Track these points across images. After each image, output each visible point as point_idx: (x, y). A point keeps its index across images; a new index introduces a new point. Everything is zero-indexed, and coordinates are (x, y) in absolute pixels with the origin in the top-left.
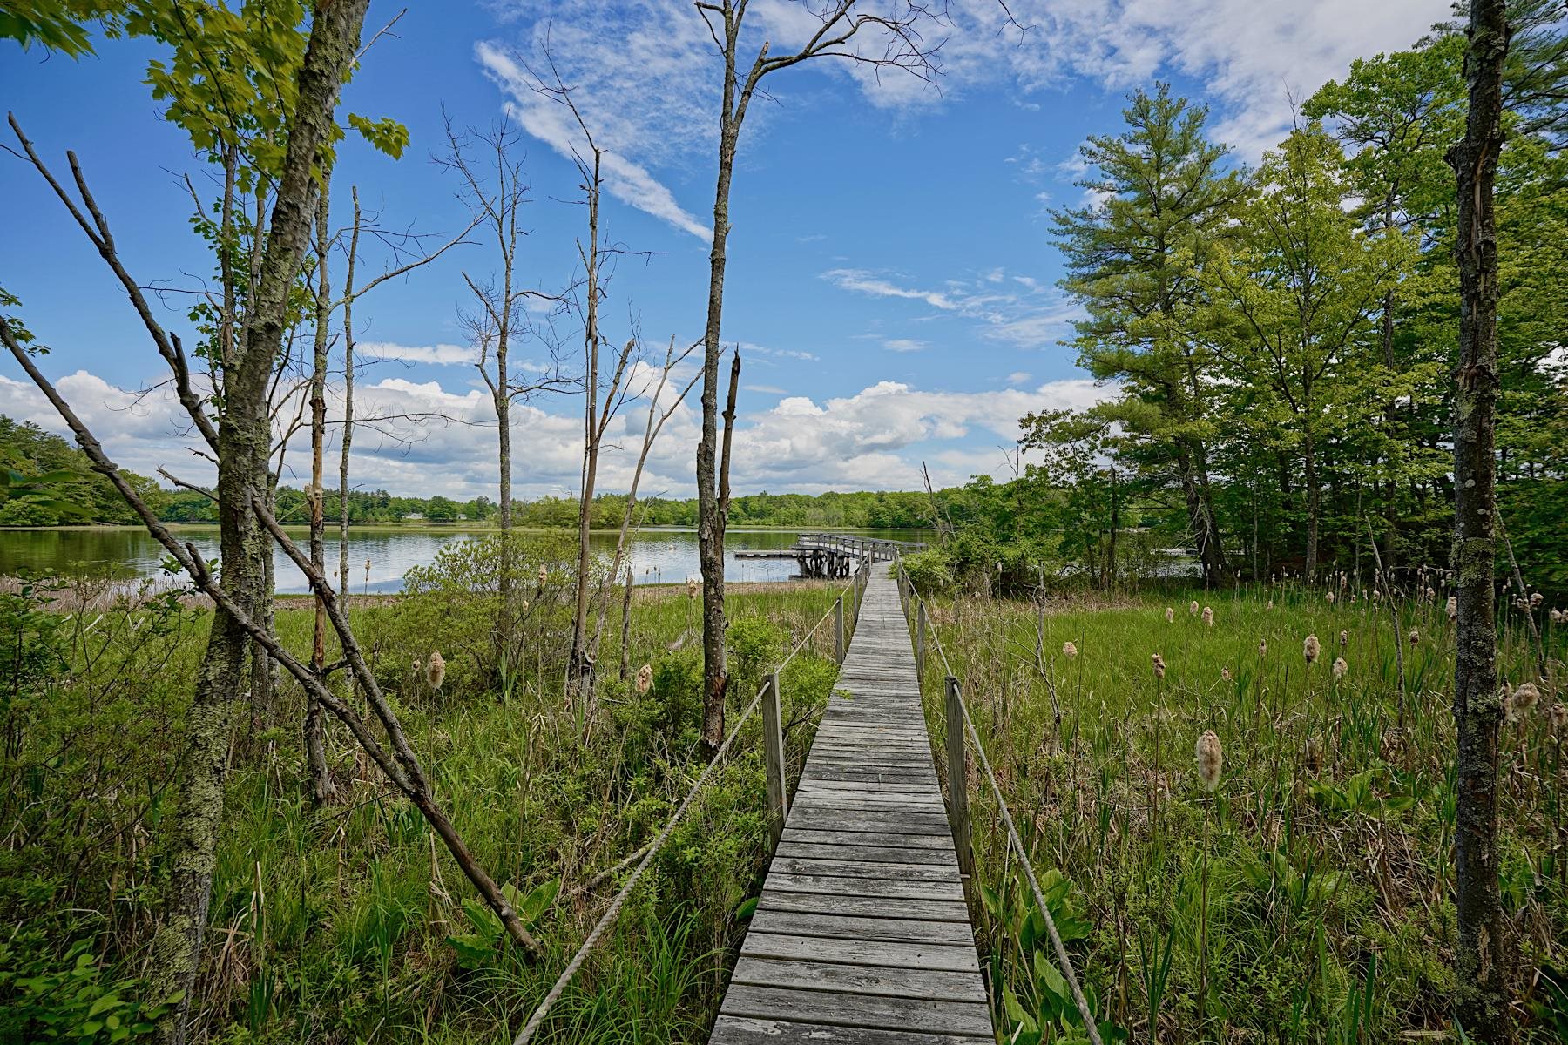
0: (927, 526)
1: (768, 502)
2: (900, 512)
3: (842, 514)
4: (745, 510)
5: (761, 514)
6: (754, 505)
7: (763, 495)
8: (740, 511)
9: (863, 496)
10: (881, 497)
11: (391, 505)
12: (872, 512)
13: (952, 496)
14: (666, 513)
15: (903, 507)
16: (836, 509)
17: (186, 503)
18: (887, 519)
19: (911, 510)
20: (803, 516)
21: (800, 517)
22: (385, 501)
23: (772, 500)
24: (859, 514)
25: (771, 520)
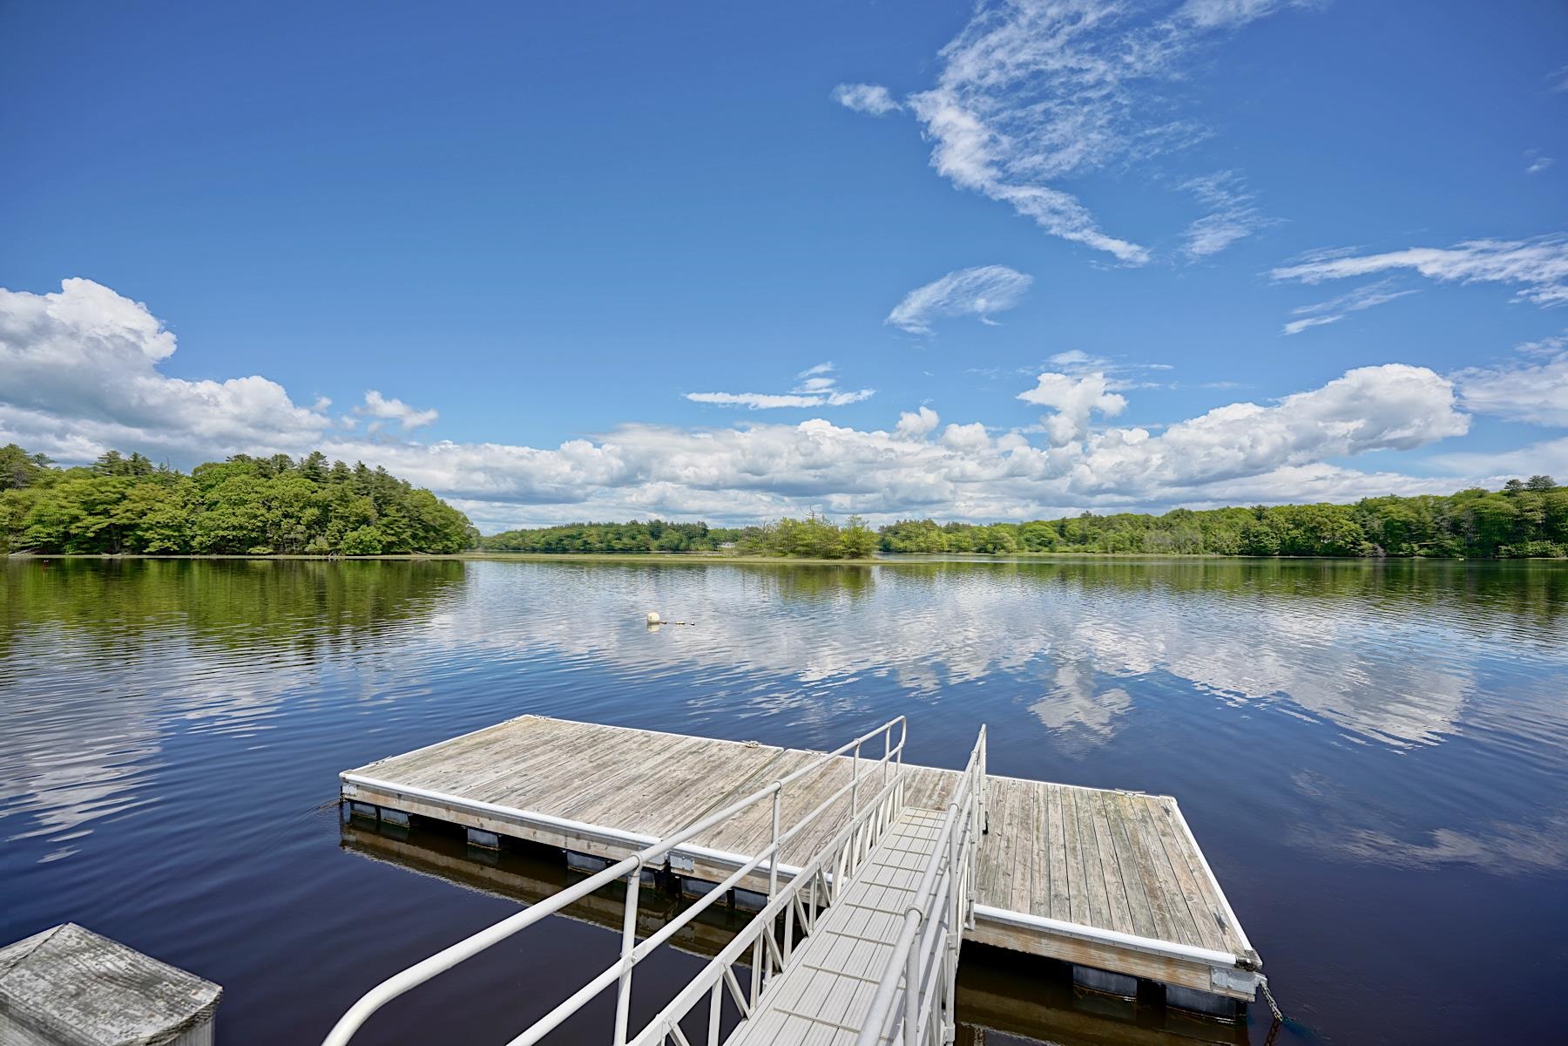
0: (1347, 552)
1: (1091, 524)
2: (1294, 533)
3: (1200, 537)
4: (1062, 535)
5: (1084, 539)
6: (1074, 529)
7: (1086, 516)
8: (1057, 536)
9: (1232, 514)
10: (1260, 514)
11: (709, 536)
12: (1246, 533)
13: (1390, 508)
14: (965, 538)
15: (1297, 526)
16: (1187, 531)
17: (568, 537)
18: (1273, 543)
19: (1313, 530)
20: (1141, 540)
21: (1136, 542)
22: (705, 532)
23: (1097, 522)
24: (1228, 537)
25: (1095, 546)
